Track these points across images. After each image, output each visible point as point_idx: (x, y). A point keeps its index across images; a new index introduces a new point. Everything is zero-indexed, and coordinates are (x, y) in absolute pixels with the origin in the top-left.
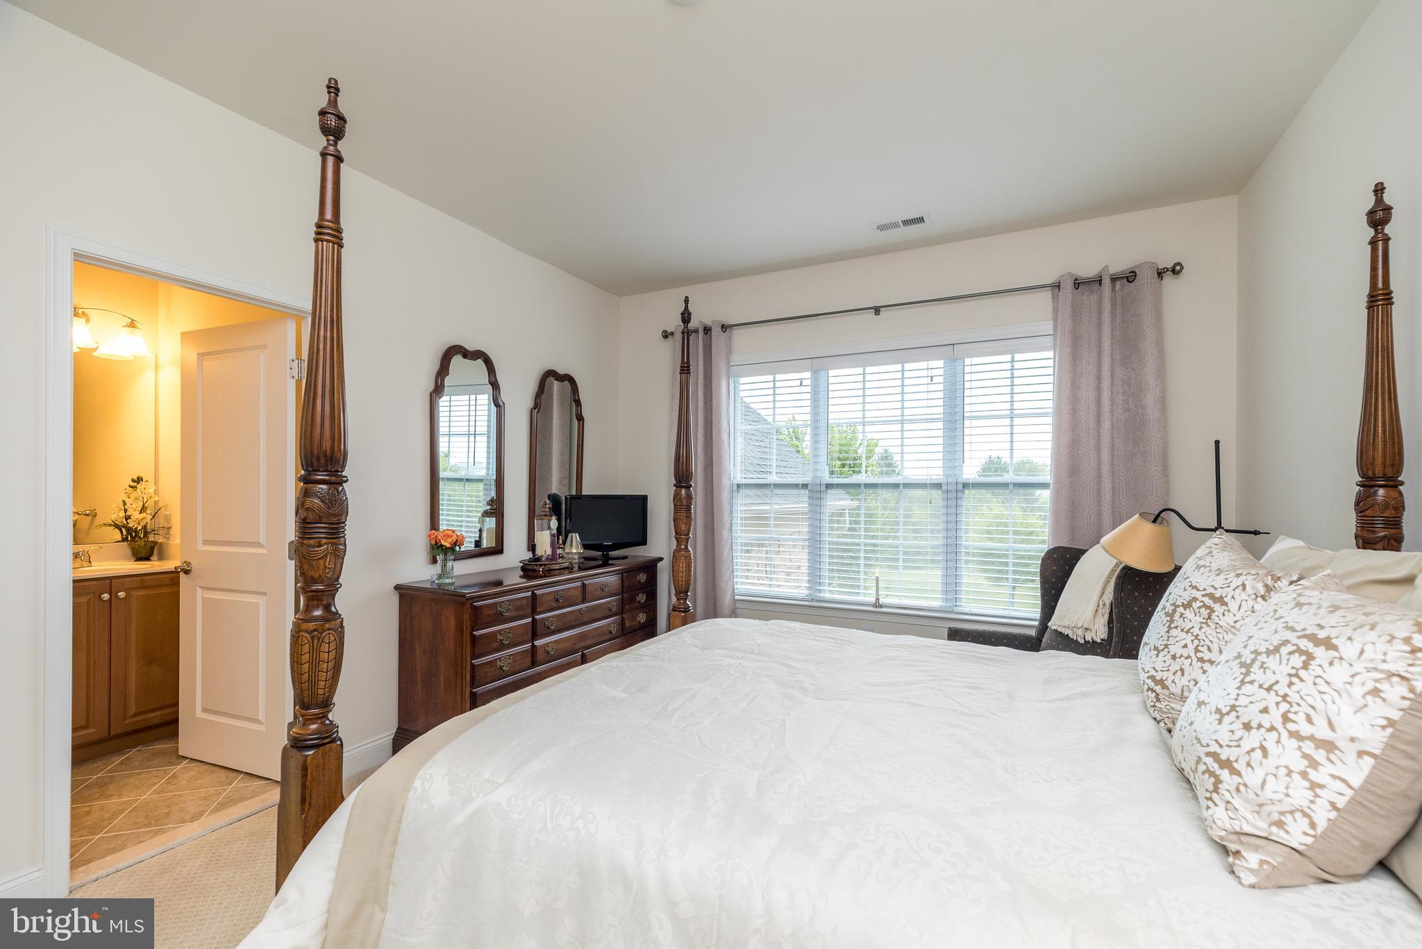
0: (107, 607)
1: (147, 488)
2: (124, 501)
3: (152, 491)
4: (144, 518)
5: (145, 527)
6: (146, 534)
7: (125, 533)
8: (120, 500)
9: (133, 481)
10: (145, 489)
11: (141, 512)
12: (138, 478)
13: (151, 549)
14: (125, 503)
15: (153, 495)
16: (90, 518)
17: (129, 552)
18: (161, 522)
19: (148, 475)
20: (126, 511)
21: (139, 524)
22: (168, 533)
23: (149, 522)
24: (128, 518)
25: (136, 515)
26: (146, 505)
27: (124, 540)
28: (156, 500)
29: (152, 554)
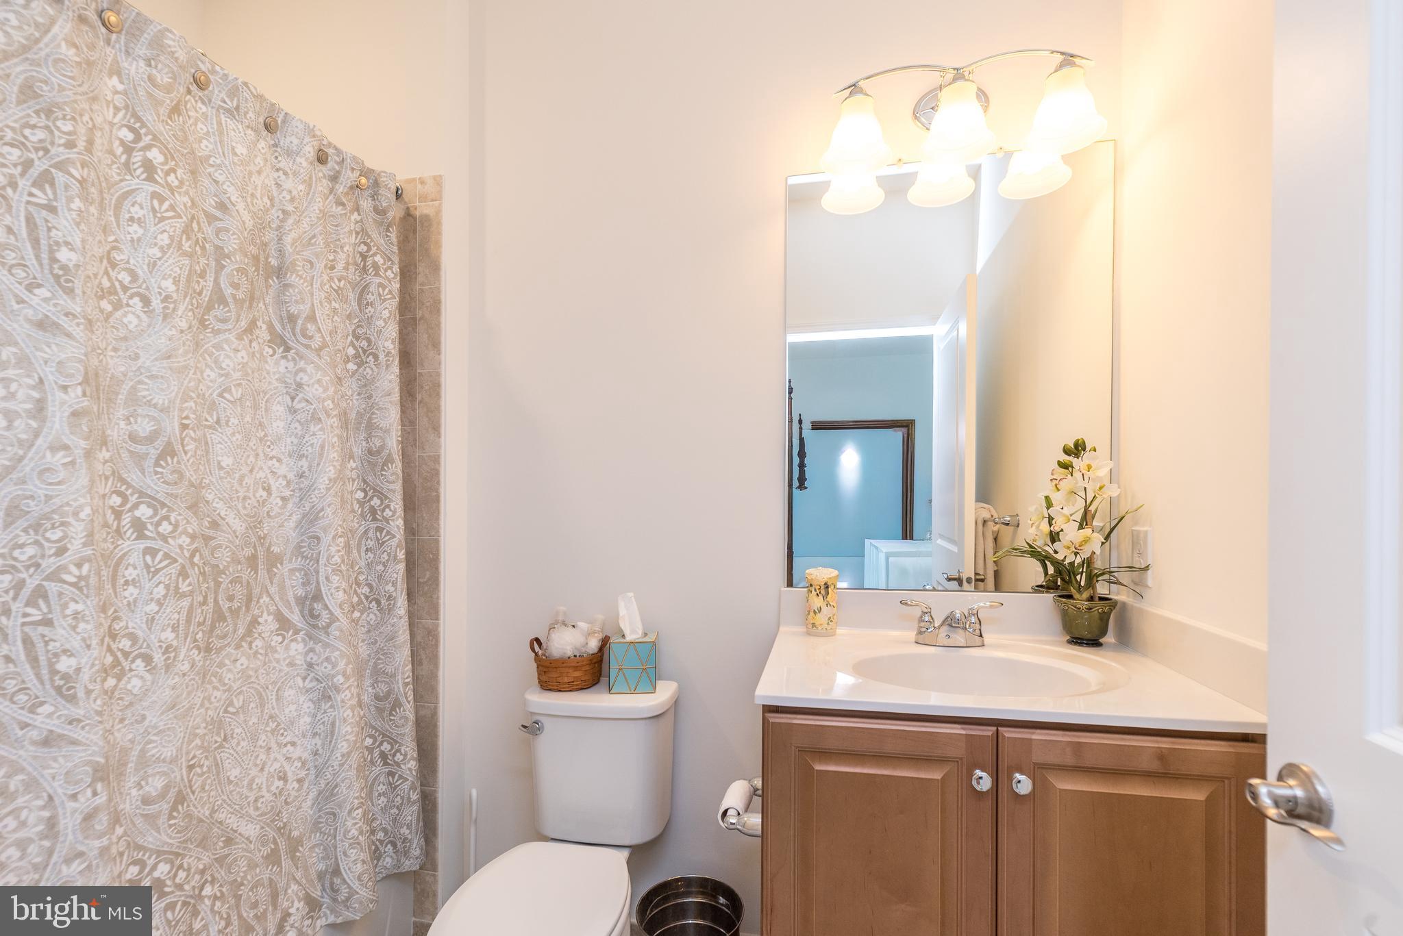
0: (988, 804)
1: (1097, 465)
2: (1047, 498)
3: (1103, 472)
4: (1086, 541)
5: (1088, 562)
6: (1092, 579)
7: (1051, 570)
8: (1041, 496)
9: (1067, 451)
10: (1089, 467)
11: (1081, 527)
12: (1077, 445)
13: (1101, 619)
14: (1049, 503)
15: (1106, 482)
16: (1011, 528)
17: (1056, 623)
18: (1122, 555)
19: (1096, 437)
20: (1050, 519)
21: (1076, 554)
22: (1140, 583)
23: (1098, 552)
24: (1054, 537)
25: (1071, 534)
26: (1092, 508)
27: (1049, 587)
28: (1114, 495)
29: (1104, 632)
